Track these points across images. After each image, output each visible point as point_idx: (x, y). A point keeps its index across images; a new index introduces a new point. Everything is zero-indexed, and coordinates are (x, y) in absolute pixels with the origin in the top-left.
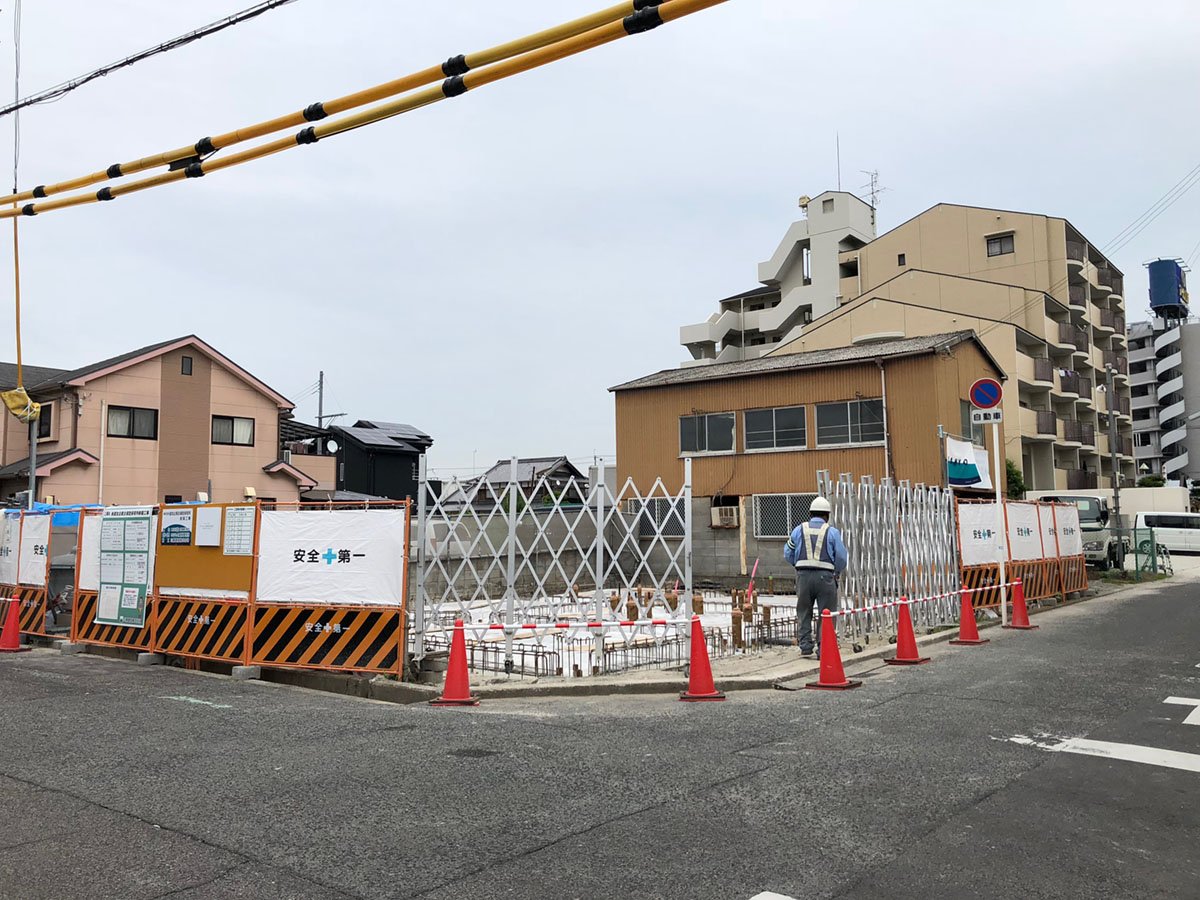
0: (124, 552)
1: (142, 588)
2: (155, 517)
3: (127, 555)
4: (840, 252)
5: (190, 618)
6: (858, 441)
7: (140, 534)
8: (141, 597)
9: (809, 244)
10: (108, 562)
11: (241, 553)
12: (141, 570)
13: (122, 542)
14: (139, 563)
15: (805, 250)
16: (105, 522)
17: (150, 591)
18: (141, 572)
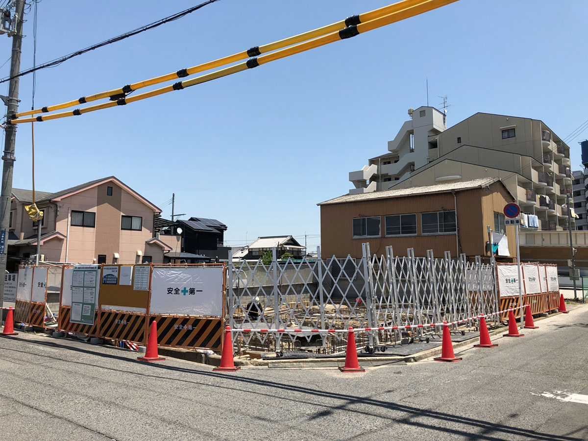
0: (83, 287)
1: (93, 305)
2: (99, 270)
3: (85, 289)
4: (429, 136)
5: (116, 321)
6: (443, 232)
7: (91, 278)
8: (92, 310)
9: (413, 132)
10: (75, 292)
11: (143, 289)
12: (92, 296)
13: (83, 282)
14: (91, 293)
15: (411, 135)
16: (74, 272)
17: (97, 307)
18: (93, 297)
